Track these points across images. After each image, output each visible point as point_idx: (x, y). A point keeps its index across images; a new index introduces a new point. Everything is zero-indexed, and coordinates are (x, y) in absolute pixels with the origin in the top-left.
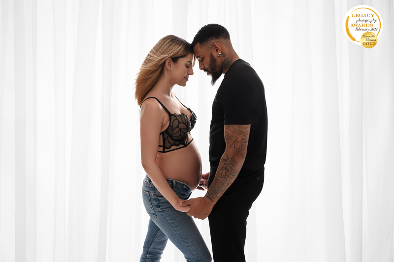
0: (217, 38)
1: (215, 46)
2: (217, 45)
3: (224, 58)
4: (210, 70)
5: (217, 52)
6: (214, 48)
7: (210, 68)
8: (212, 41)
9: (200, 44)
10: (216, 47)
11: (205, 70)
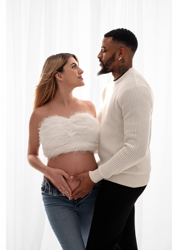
0: (127, 45)
1: (121, 50)
2: (123, 51)
3: (122, 64)
4: (104, 63)
5: (120, 55)
6: (120, 50)
7: (106, 62)
8: (123, 44)
9: (113, 39)
10: (121, 52)
11: (100, 60)
